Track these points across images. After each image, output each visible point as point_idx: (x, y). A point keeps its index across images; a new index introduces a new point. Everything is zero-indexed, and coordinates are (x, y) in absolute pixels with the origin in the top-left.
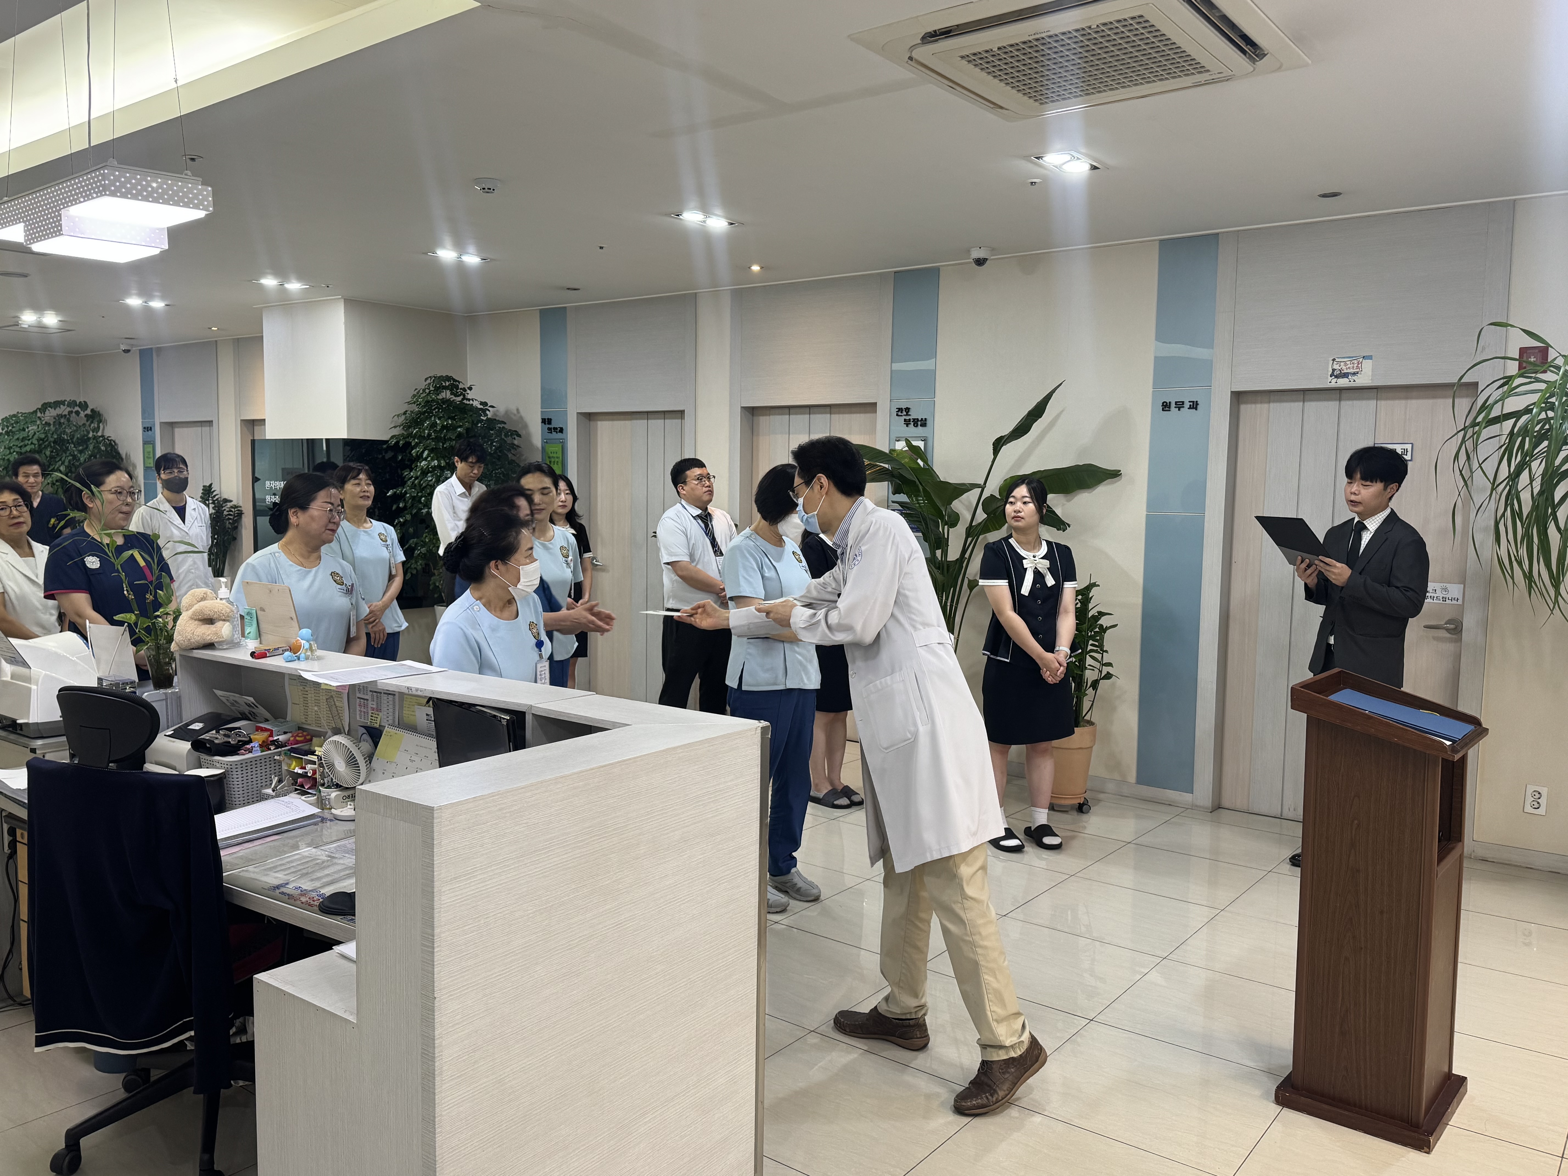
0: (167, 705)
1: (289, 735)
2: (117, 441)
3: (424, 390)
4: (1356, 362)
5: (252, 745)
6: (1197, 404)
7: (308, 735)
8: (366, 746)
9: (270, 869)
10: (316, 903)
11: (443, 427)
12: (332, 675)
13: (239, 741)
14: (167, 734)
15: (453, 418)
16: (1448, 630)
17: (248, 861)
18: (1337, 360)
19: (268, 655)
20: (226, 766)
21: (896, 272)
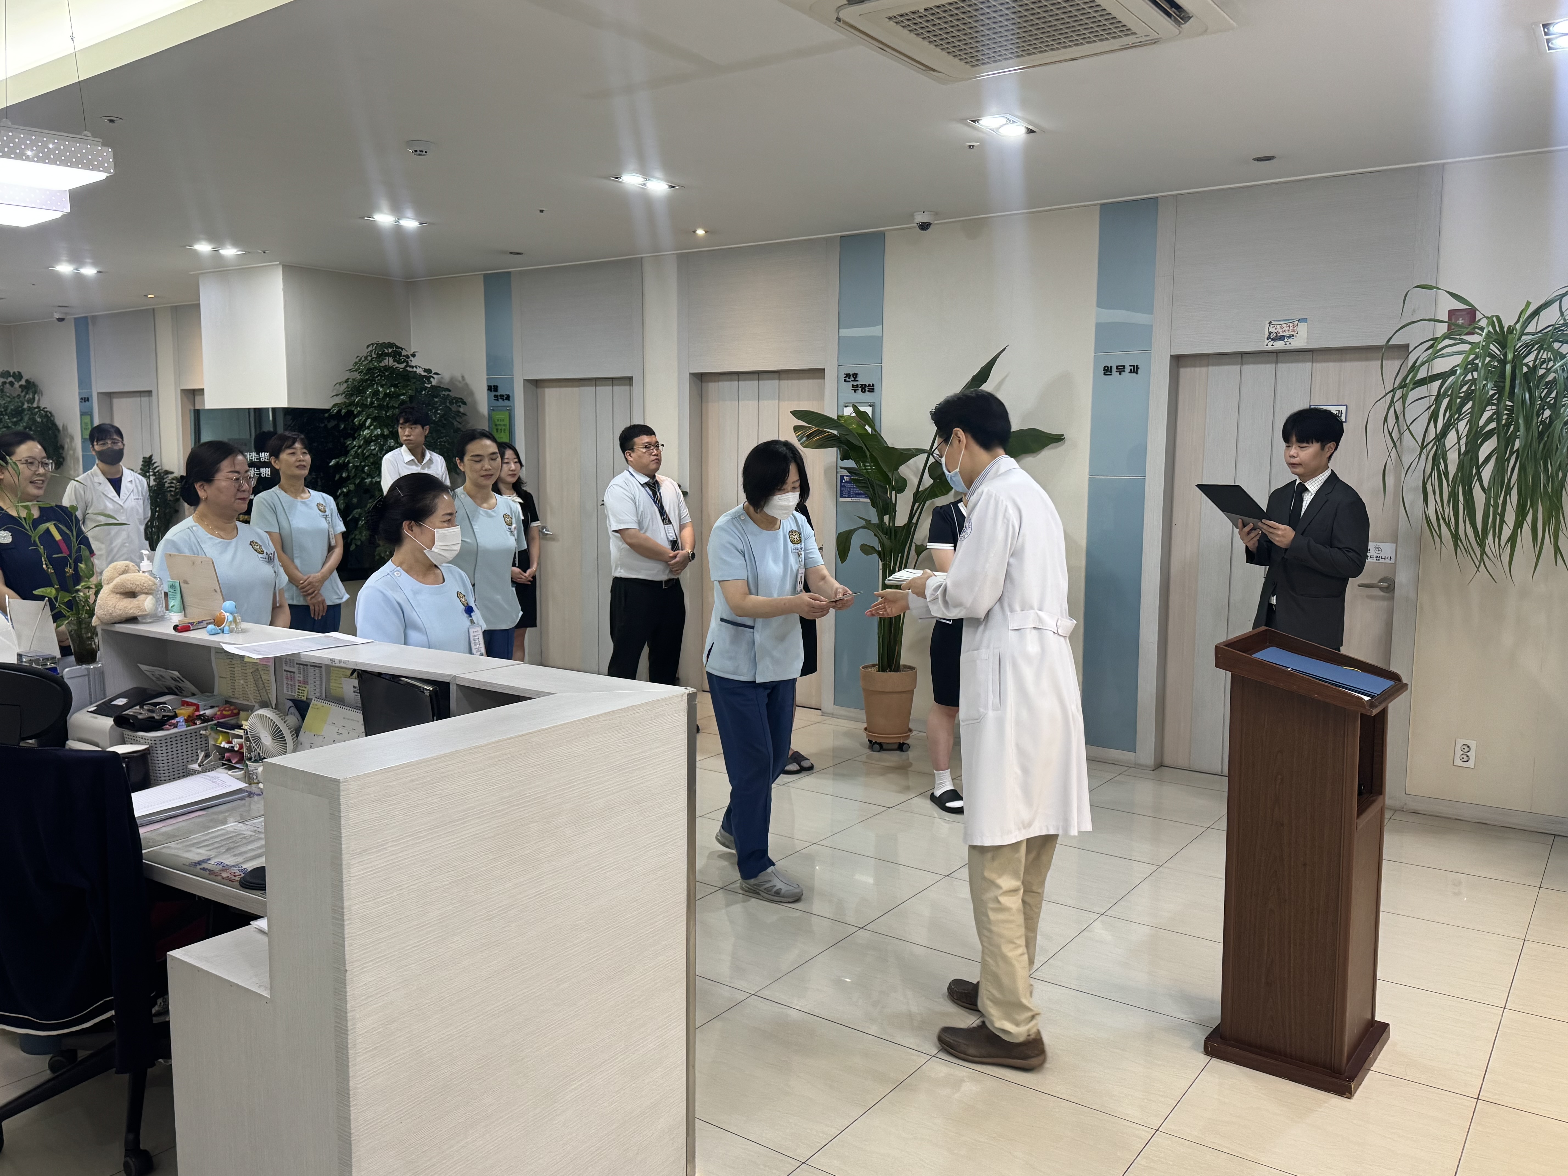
0: (89, 681)
1: (216, 709)
2: (53, 412)
3: (366, 358)
4: (1291, 325)
5: (177, 719)
6: (1138, 368)
7: (235, 709)
8: (293, 719)
9: (193, 845)
10: (237, 878)
11: (386, 395)
12: (255, 648)
13: (164, 716)
14: (90, 710)
15: (396, 386)
16: (1382, 589)
17: (171, 837)
18: (1274, 323)
19: (191, 628)
20: (150, 742)
21: (841, 237)
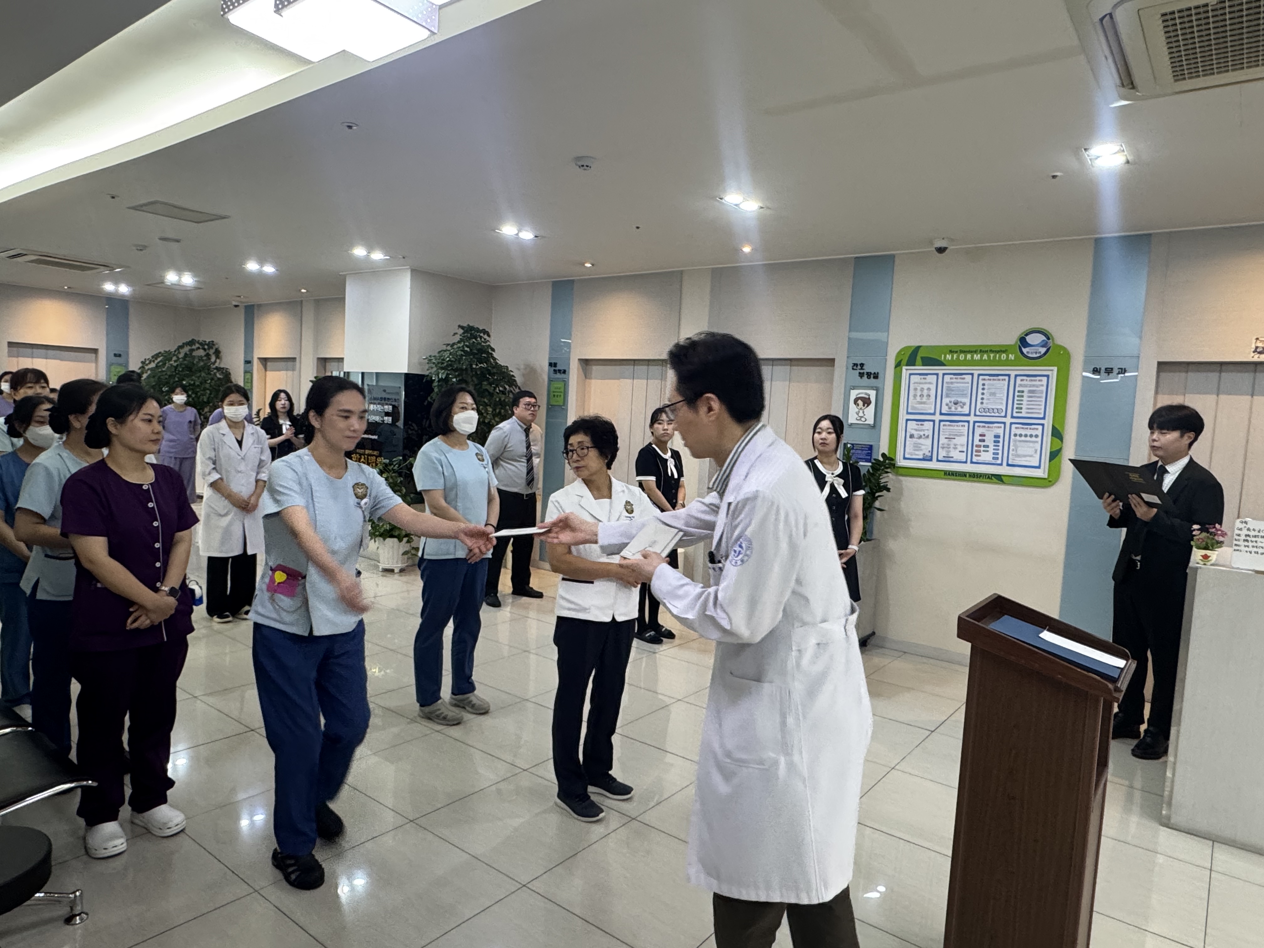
18: (1260, 339)
21: (856, 258)
